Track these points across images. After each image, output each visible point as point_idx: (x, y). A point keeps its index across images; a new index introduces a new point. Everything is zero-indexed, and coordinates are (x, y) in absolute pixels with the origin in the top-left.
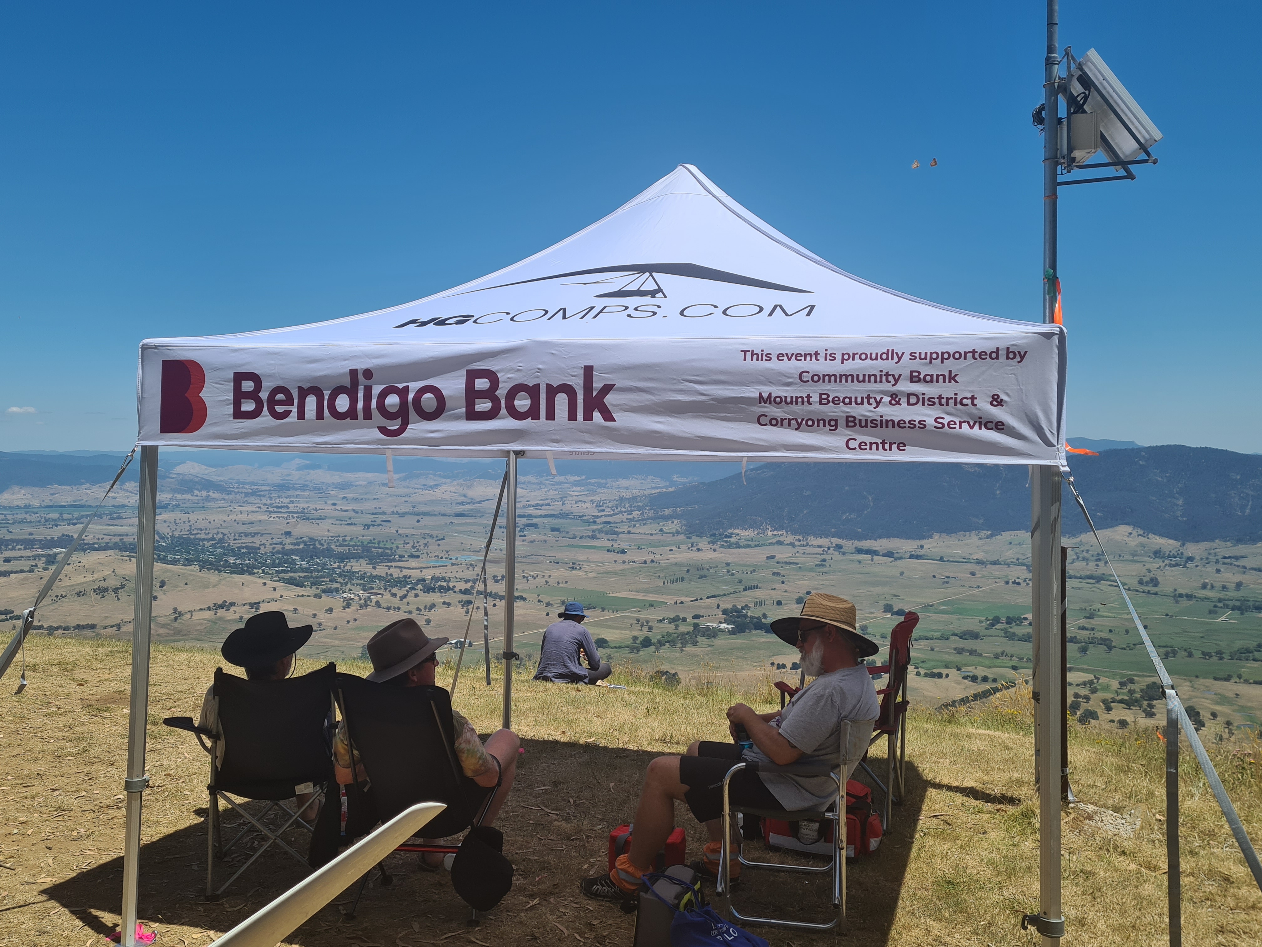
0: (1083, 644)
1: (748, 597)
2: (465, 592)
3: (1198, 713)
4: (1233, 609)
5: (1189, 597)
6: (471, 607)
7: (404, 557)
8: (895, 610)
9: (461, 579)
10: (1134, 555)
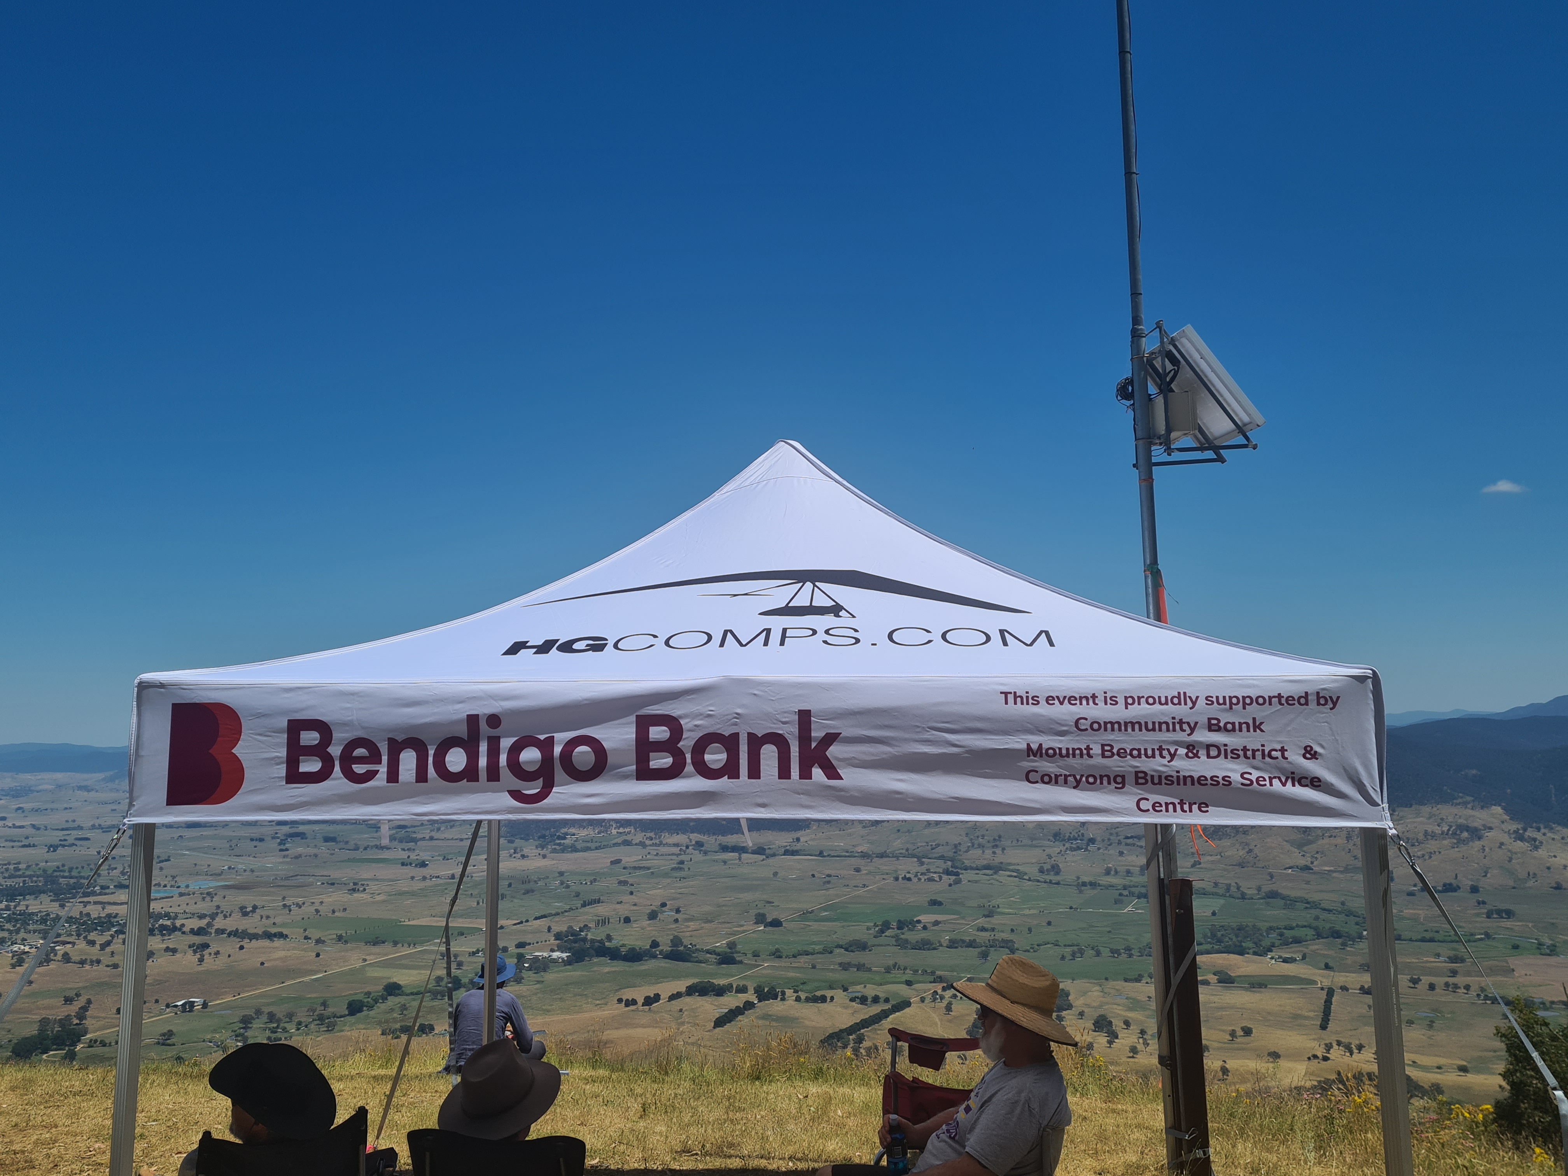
0: (984, 948)
1: (589, 915)
2: (200, 932)
3: (1110, 1023)
4: (1139, 898)
5: (1093, 885)
6: (206, 952)
7: (108, 887)
8: (769, 920)
9: (194, 914)
10: (1032, 839)
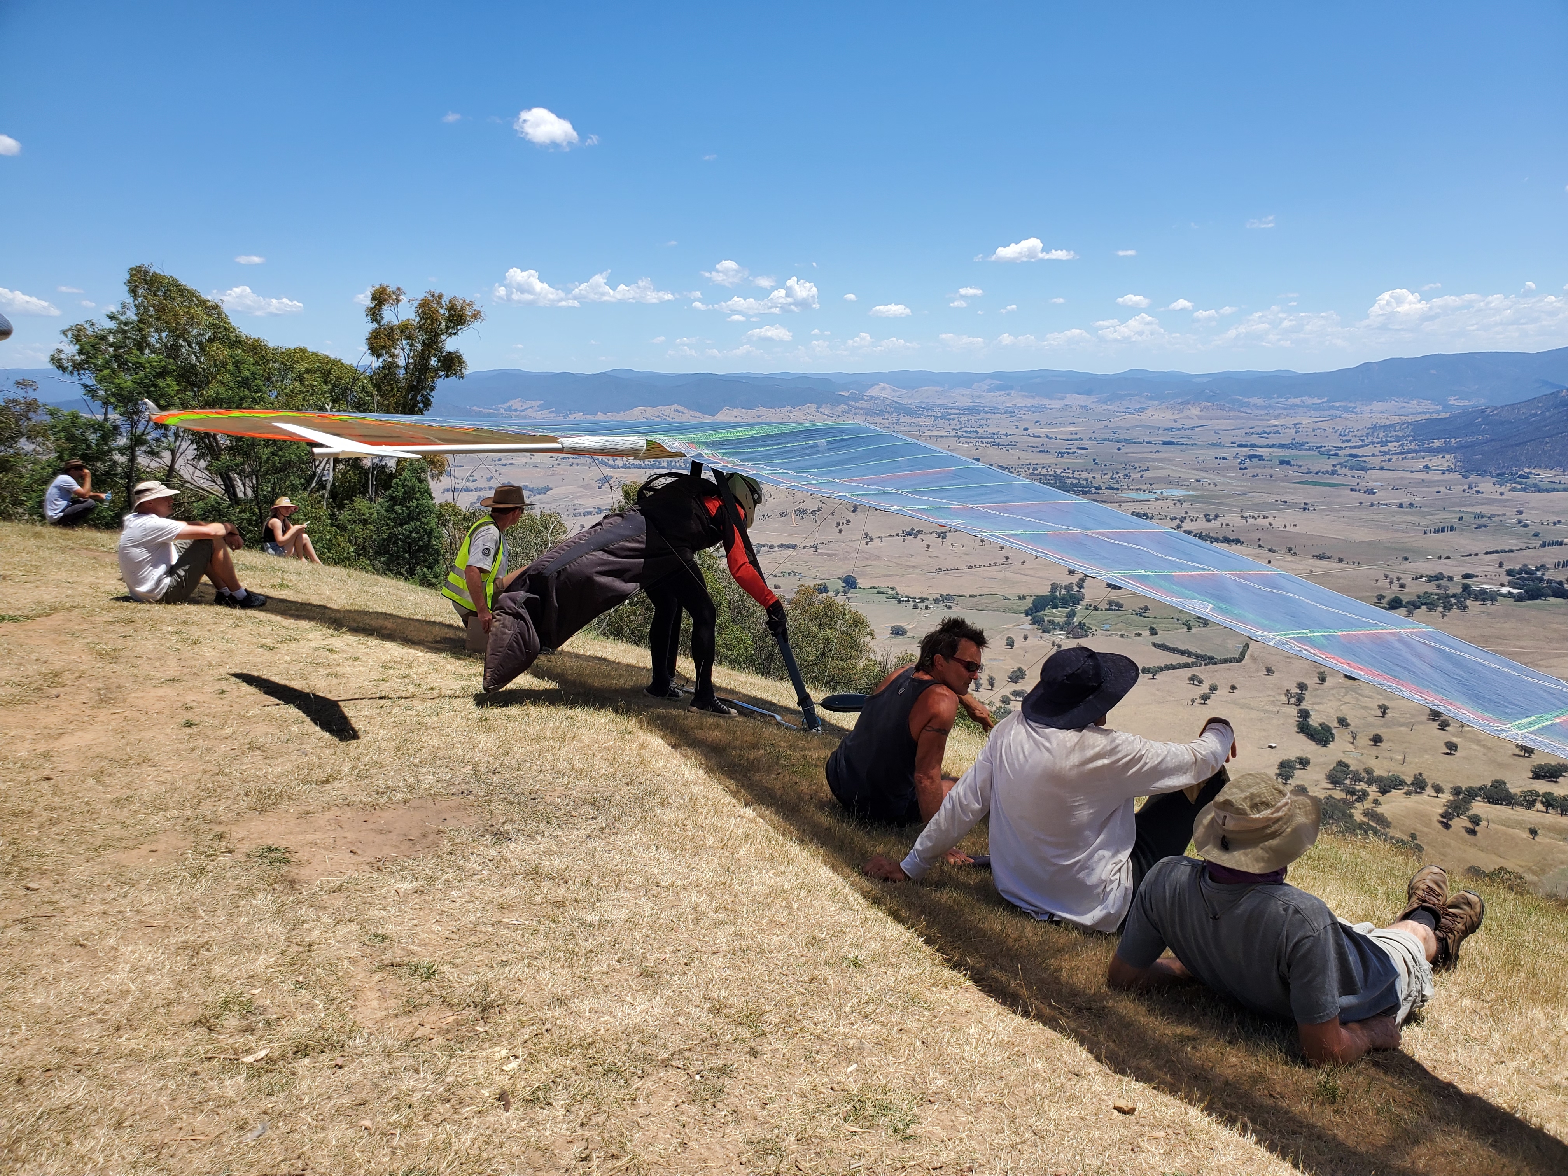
1: (1546, 556)
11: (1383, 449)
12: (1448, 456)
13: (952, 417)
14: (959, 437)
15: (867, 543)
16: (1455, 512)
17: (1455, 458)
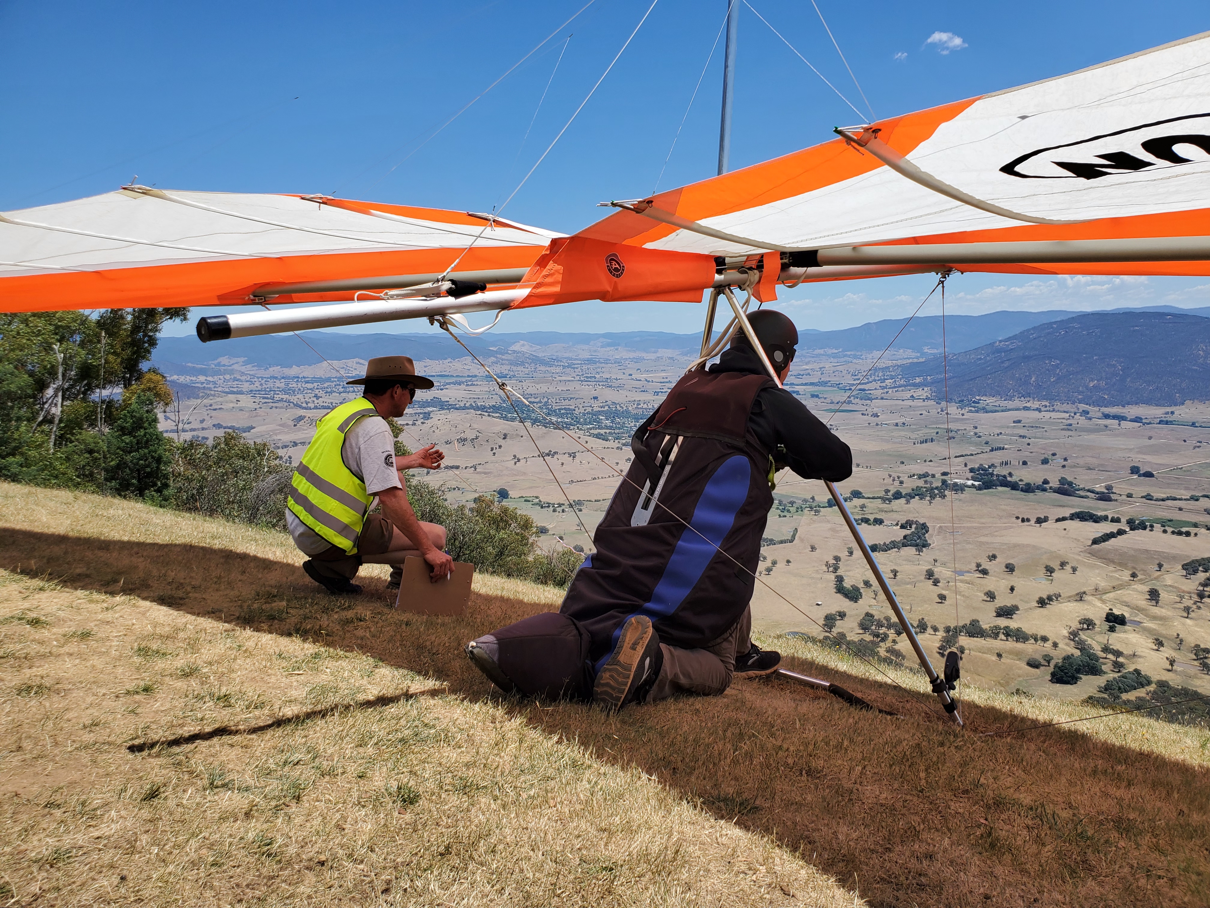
1: (994, 458)
8: (1142, 472)
11: (882, 385)
12: (926, 389)
13: (576, 366)
14: (582, 381)
15: (515, 463)
16: (933, 428)
17: (931, 390)
